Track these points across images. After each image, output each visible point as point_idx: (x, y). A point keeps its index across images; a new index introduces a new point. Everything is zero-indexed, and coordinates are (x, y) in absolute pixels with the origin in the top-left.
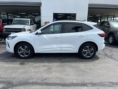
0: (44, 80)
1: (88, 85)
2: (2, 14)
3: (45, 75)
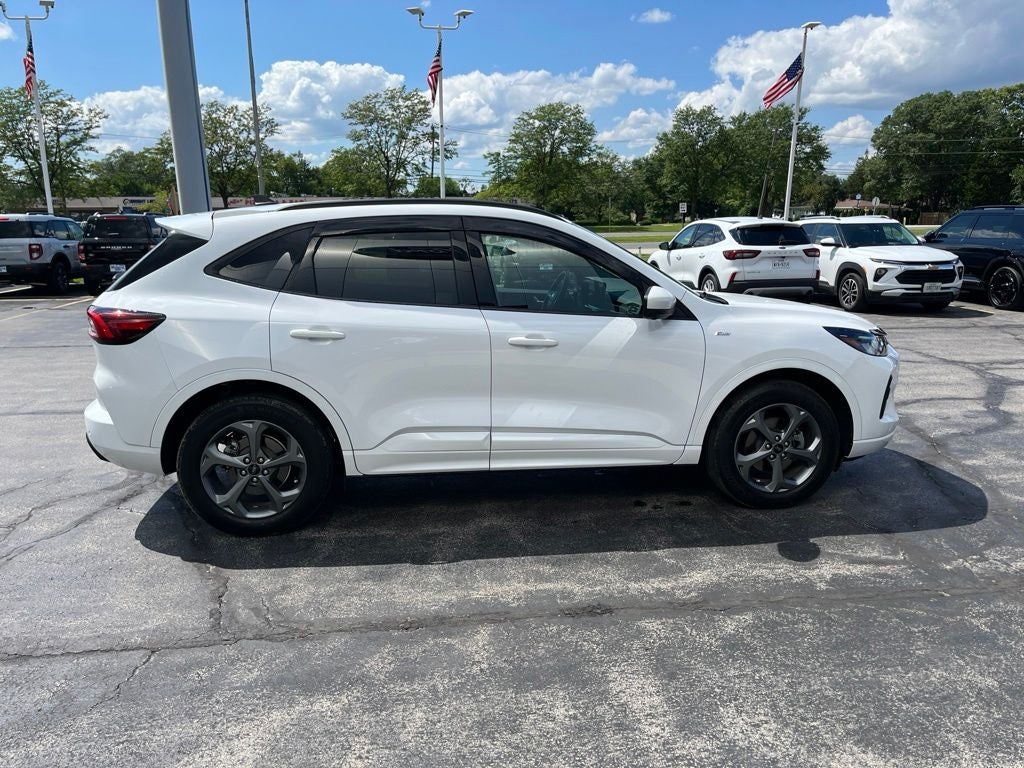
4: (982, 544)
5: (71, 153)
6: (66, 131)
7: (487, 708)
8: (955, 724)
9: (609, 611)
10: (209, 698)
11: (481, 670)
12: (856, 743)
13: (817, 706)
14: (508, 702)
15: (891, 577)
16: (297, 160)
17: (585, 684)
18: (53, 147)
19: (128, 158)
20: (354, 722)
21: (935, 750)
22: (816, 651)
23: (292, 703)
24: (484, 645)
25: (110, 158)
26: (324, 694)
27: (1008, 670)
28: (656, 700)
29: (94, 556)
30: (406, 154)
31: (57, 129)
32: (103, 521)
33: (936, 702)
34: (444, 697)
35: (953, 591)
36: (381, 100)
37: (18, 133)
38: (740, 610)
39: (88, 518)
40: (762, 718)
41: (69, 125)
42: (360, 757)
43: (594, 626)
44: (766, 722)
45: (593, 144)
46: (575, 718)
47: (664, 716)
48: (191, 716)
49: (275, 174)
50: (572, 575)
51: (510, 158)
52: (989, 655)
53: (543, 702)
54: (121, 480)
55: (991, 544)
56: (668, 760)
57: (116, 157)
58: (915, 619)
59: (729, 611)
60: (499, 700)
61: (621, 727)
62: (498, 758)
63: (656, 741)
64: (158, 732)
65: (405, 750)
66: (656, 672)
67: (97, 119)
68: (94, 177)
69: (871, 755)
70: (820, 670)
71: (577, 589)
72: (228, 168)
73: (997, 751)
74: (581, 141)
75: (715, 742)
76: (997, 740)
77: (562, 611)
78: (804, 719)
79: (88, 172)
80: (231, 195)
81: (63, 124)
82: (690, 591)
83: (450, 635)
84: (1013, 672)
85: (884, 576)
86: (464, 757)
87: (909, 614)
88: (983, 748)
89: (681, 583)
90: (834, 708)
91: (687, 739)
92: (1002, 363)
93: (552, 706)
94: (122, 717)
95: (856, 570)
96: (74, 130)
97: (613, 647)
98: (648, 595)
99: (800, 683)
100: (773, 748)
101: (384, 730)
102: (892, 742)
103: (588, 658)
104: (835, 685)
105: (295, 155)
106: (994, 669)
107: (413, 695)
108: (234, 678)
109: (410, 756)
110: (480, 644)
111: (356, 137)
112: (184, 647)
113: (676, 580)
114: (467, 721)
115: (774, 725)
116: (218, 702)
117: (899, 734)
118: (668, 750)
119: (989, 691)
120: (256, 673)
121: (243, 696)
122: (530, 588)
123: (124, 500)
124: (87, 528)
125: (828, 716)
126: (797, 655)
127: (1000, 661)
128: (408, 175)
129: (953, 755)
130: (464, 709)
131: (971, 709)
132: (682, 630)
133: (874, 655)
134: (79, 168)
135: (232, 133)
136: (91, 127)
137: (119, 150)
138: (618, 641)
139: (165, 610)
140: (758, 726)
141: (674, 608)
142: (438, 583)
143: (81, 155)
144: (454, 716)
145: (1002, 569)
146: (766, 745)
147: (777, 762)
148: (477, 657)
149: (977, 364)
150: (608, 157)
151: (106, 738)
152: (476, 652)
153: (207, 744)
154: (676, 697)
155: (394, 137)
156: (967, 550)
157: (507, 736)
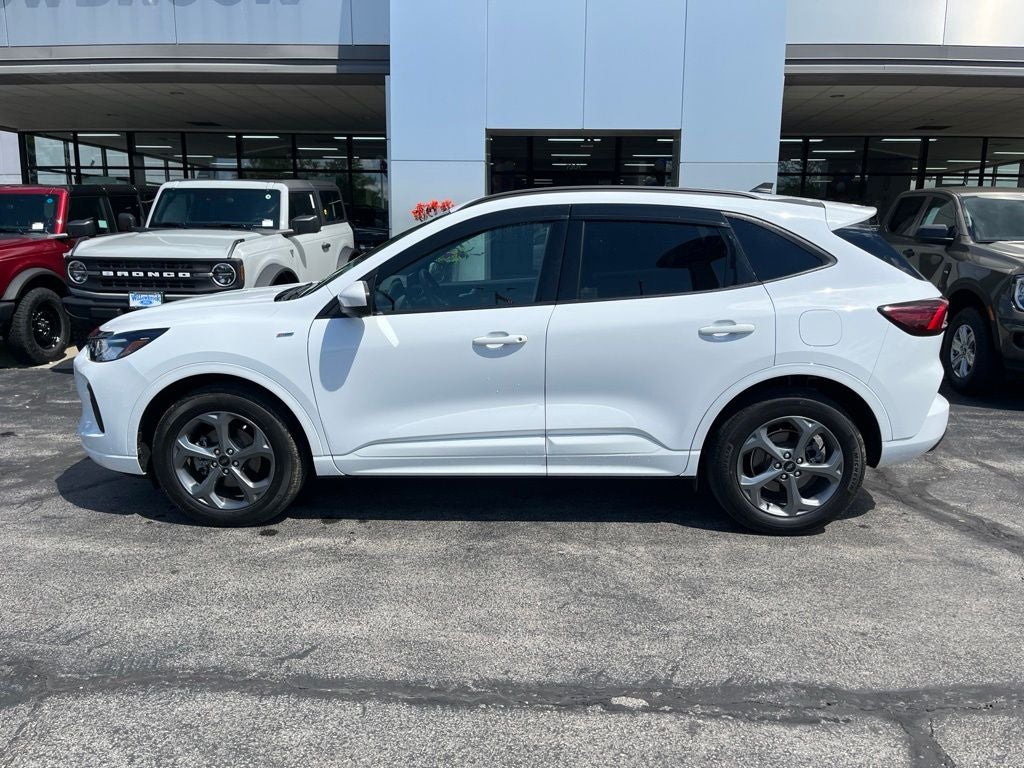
0: (292, 656)
1: (616, 701)
2: (87, 142)
3: (314, 624)
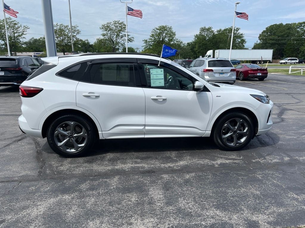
4: (265, 155)
5: (18, 39)
6: (17, 32)
7: (113, 198)
8: (245, 204)
9: (154, 172)
10: (34, 195)
11: (114, 188)
12: (215, 208)
13: (206, 198)
14: (119, 197)
15: (237, 163)
16: (86, 42)
17: (142, 192)
18: (13, 37)
19: (36, 41)
20: (74, 201)
21: (237, 210)
22: (210, 183)
23: (57, 196)
24: (116, 181)
25: (30, 41)
26: (67, 194)
27: (264, 190)
28: (161, 196)
29: (8, 156)
30: (118, 40)
31: (14, 32)
32: (13, 146)
33: (241, 198)
34: (101, 195)
35: (254, 168)
36: (112, 24)
37: (2, 33)
38: (191, 172)
39: (8, 145)
40: (190, 201)
41: (18, 30)
42: (74, 211)
43: (148, 176)
44: (191, 202)
45: (175, 38)
46: (137, 201)
47: (163, 200)
48: (28, 199)
49: (80, 46)
50: (146, 162)
51: (150, 42)
52: (259, 185)
53: (129, 197)
54: (20, 134)
55: (268, 155)
56: (161, 212)
57: (32, 40)
58: (241, 175)
59: (188, 172)
60: (116, 196)
61: (150, 203)
62: (113, 211)
63: (159, 207)
64: (18, 203)
65: (87, 209)
66: (163, 188)
67: (26, 29)
68: (25, 46)
69: (218, 211)
70: (210, 188)
71: (146, 166)
72: (65, 44)
73: (255, 211)
74: (171, 37)
75: (175, 207)
76: (256, 208)
77: (141, 172)
78: (202, 201)
79: (23, 45)
80: (66, 52)
81: (16, 30)
82: (178, 167)
83: (106, 178)
84: (265, 190)
85: (235, 163)
86: (103, 211)
87: (239, 174)
88: (251, 210)
89: (176, 164)
90: (211, 199)
91: (167, 206)
92: (286, 104)
93: (132, 198)
94: (9, 199)
95: (227, 161)
96: (19, 32)
97: (153, 182)
98: (166, 168)
99: (203, 192)
100: (191, 209)
101: (82, 204)
102: (225, 208)
103: (145, 185)
104: (213, 193)
105: (86, 40)
106: (260, 189)
107: (92, 194)
108: (42, 189)
109: (88, 211)
110: (115, 181)
111: (104, 35)
112: (30, 181)
113: (175, 164)
114: (106, 202)
115: (193, 203)
116: (36, 196)
117: (228, 206)
118: (161, 210)
119: (257, 195)
120: (49, 188)
121: (44, 194)
122: (133, 166)
123: (20, 140)
124: (8, 148)
125: (209, 201)
126: (205, 184)
127: (262, 187)
128: (119, 46)
129: (242, 212)
130: (106, 198)
131: (250, 200)
132: (174, 177)
133: (226, 184)
134: (20, 43)
135: (66, 34)
136: (24, 31)
137: (33, 38)
138: (155, 180)
139: (26, 171)
140: (189, 203)
141: (173, 171)
142: (106, 164)
143: (21, 40)
144: (103, 200)
145: (270, 162)
146: (189, 208)
147: (191, 213)
148: (113, 184)
149: (279, 104)
150: (179, 42)
151: (3, 205)
152: (113, 183)
153: (31, 207)
154: (167, 195)
155: (115, 35)
156: (261, 156)
157: (117, 205)
